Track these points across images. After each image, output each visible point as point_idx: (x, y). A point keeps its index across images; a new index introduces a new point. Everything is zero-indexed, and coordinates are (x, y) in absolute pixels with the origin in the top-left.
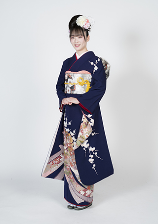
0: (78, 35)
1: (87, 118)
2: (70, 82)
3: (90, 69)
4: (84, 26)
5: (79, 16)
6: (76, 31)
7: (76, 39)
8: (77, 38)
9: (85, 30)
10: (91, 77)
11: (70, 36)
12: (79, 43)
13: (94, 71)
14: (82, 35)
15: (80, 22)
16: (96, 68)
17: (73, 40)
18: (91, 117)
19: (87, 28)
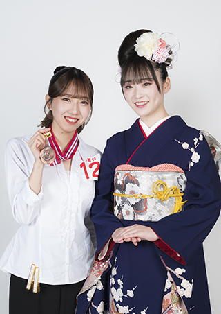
0: (141, 80)
1: (173, 276)
2: (132, 192)
3: (181, 160)
4: (154, 58)
5: (142, 32)
6: (135, 69)
7: (136, 90)
8: (138, 86)
9: (158, 65)
10: (185, 179)
11: (123, 83)
12: (145, 99)
13: (192, 164)
14: (150, 79)
15: (145, 48)
16: (196, 158)
17: (130, 93)
18: (183, 275)
19: (162, 60)
